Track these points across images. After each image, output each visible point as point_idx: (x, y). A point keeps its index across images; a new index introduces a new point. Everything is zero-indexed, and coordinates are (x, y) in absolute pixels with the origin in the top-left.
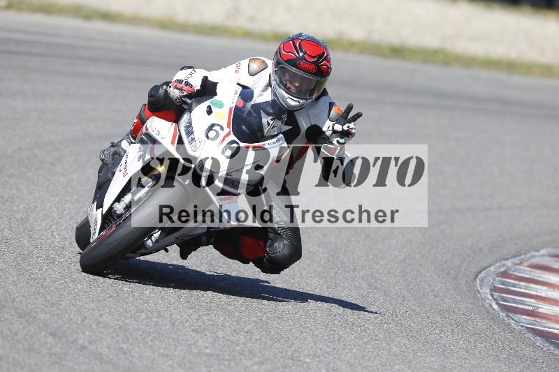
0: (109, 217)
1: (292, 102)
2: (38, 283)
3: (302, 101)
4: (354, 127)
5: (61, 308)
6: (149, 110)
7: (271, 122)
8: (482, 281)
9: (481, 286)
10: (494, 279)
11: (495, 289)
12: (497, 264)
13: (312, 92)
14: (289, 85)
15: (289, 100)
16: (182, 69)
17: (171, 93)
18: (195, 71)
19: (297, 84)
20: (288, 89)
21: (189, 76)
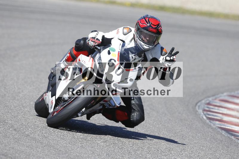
0: (59, 101)
1: (146, 47)
2: (8, 108)
3: (150, 46)
4: (175, 58)
5: (18, 118)
6: (76, 50)
7: (134, 57)
8: (199, 106)
9: (199, 109)
10: (204, 106)
11: (204, 110)
12: (206, 99)
13: (154, 42)
14: (144, 39)
15: (145, 46)
16: (92, 32)
17: (89, 43)
18: (98, 33)
19: (148, 39)
20: (144, 41)
21: (97, 35)
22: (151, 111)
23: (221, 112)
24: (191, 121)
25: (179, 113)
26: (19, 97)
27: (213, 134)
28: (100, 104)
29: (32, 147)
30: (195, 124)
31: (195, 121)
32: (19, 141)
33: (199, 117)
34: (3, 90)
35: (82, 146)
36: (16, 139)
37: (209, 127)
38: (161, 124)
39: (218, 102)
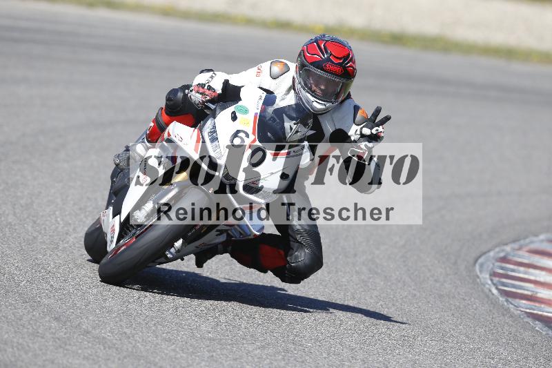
0: (128, 225)
3: (328, 105)
4: (382, 130)
6: (167, 114)
7: (294, 127)
8: (481, 266)
9: (481, 271)
10: (493, 264)
11: (494, 274)
12: (497, 250)
13: (338, 95)
14: (314, 88)
15: (315, 104)
16: (202, 72)
17: (192, 97)
18: (215, 75)
19: (323, 87)
20: (314, 92)
21: (210, 79)
22: (371, 276)
23: (532, 278)
24: (464, 300)
25: (436, 281)
26: (68, 242)
27: (513, 330)
28: (217, 231)
29: (95, 358)
30: (472, 306)
31: (473, 299)
32: (66, 345)
33: (483, 291)
34: (30, 229)
35: (212, 356)
36: (59, 339)
37: (505, 313)
38: (393, 305)
39: (527, 254)
